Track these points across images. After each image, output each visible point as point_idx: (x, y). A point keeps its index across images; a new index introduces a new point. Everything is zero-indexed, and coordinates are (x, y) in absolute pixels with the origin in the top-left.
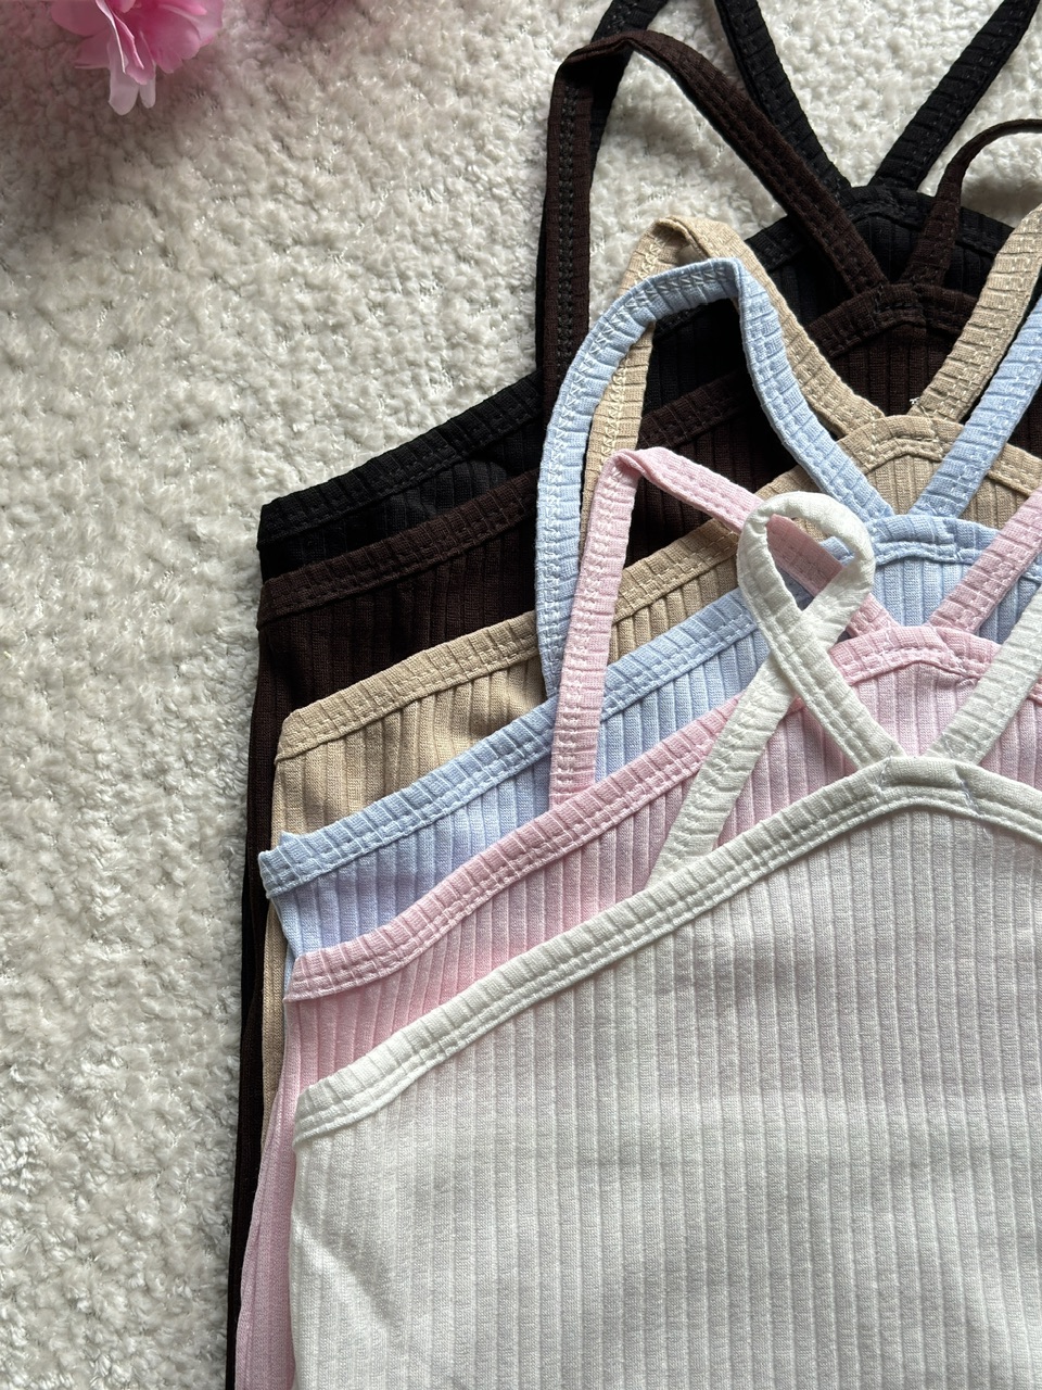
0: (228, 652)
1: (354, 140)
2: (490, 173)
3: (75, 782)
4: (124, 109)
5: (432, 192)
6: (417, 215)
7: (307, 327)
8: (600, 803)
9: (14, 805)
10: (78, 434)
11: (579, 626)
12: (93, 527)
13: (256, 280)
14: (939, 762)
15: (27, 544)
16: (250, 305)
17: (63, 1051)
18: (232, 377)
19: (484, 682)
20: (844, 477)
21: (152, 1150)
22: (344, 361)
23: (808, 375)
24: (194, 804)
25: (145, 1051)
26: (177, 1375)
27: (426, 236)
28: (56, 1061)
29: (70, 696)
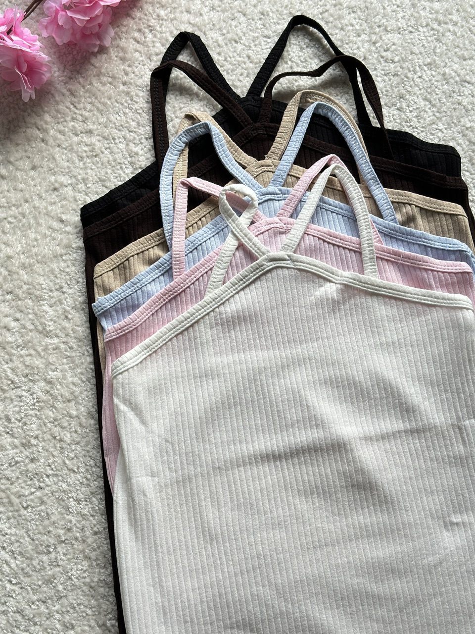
0: (76, 252)
1: (95, 102)
2: (136, 106)
3: (36, 294)
4: (27, 100)
5: (119, 114)
6: (116, 121)
7: (88, 157)
8: (187, 277)
9: (20, 302)
10: (24, 195)
11: (176, 229)
12: (32, 221)
13: (71, 145)
14: (282, 254)
15: (13, 228)
16: (70, 153)
17: (43, 369)
18: (67, 173)
19: (151, 249)
20: (248, 179)
21: (72, 393)
22: (99, 165)
23: (234, 152)
24: (72, 296)
25: (66, 367)
26: (87, 454)
27: (119, 126)
28: (41, 372)
29: (32, 270)
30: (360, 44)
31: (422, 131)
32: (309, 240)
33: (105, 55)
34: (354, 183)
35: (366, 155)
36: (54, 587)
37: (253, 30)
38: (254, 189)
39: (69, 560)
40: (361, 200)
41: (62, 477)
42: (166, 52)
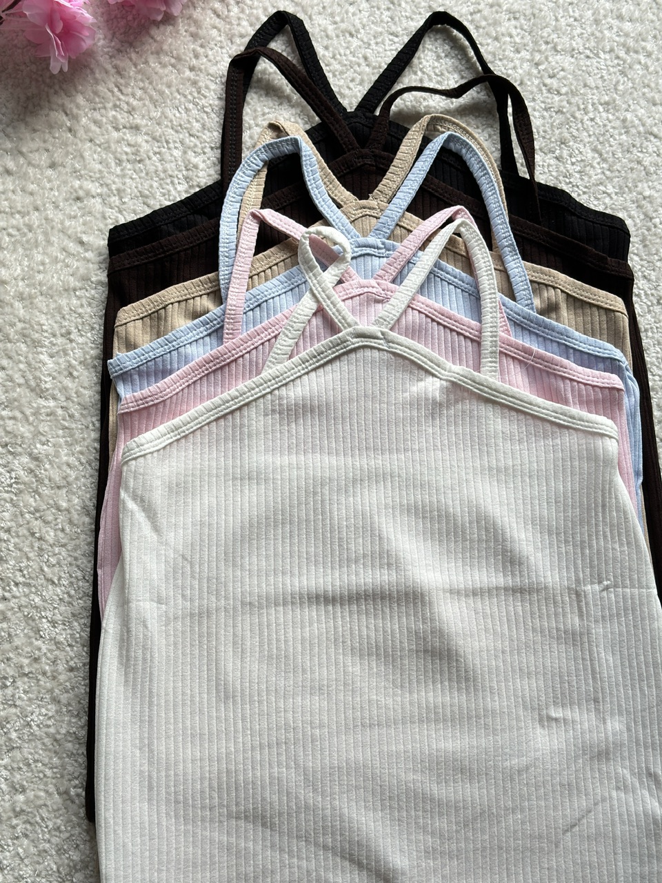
0: (96, 288)
1: (148, 88)
2: (204, 102)
3: (33, 337)
4: (55, 71)
5: (180, 109)
6: (173, 118)
7: (128, 161)
8: (242, 343)
9: (9, 345)
10: (35, 201)
11: (235, 276)
12: (41, 238)
13: (108, 142)
14: (375, 329)
15: (14, 243)
16: (105, 152)
17: (29, 439)
18: (97, 179)
19: (198, 299)
20: (341, 223)
21: (65, 478)
22: (143, 175)
23: (328, 183)
24: (81, 346)
25: (62, 440)
26: (74, 562)
27: (177, 126)
28: (26, 444)
29: (31, 303)
30: (517, 63)
31: (584, 193)
32: (412, 317)
33: (171, 27)
34: (484, 248)
35: (506, 213)
36: (5, 733)
37: (377, 22)
39: (30, 700)
40: (489, 272)
41: (36, 588)
42: (254, 35)
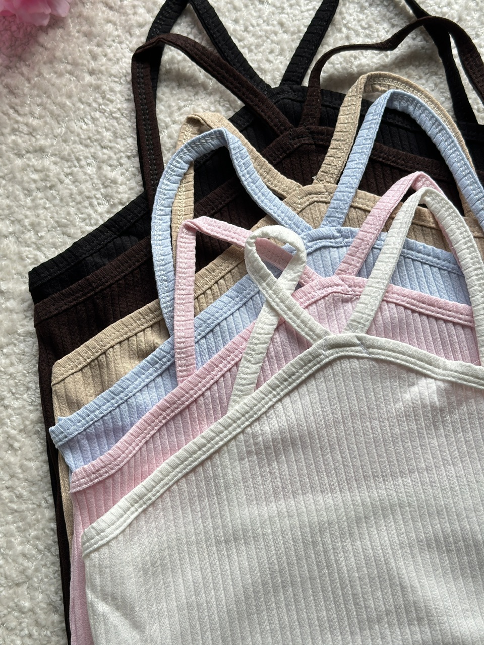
0: (24, 340)
1: (46, 103)
2: (111, 107)
5: (86, 120)
6: (80, 131)
7: (38, 189)
8: (200, 379)
11: (179, 302)
13: (12, 172)
14: (348, 335)
16: (11, 184)
18: (7, 217)
19: (141, 334)
20: (288, 216)
21: (23, 572)
22: (57, 201)
23: (265, 174)
24: (19, 411)
25: (13, 527)
27: (85, 140)
32: (390, 312)
33: (61, 31)
34: (457, 216)
35: (473, 170)
38: (299, 231)
40: (470, 244)
42: (155, 22)
